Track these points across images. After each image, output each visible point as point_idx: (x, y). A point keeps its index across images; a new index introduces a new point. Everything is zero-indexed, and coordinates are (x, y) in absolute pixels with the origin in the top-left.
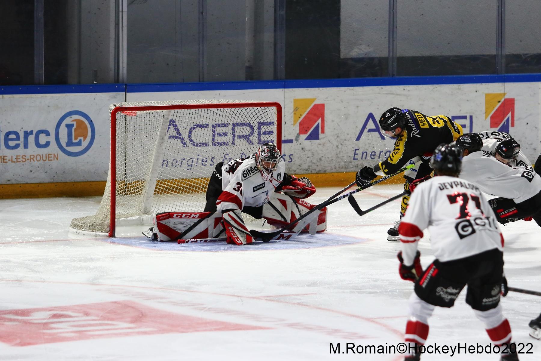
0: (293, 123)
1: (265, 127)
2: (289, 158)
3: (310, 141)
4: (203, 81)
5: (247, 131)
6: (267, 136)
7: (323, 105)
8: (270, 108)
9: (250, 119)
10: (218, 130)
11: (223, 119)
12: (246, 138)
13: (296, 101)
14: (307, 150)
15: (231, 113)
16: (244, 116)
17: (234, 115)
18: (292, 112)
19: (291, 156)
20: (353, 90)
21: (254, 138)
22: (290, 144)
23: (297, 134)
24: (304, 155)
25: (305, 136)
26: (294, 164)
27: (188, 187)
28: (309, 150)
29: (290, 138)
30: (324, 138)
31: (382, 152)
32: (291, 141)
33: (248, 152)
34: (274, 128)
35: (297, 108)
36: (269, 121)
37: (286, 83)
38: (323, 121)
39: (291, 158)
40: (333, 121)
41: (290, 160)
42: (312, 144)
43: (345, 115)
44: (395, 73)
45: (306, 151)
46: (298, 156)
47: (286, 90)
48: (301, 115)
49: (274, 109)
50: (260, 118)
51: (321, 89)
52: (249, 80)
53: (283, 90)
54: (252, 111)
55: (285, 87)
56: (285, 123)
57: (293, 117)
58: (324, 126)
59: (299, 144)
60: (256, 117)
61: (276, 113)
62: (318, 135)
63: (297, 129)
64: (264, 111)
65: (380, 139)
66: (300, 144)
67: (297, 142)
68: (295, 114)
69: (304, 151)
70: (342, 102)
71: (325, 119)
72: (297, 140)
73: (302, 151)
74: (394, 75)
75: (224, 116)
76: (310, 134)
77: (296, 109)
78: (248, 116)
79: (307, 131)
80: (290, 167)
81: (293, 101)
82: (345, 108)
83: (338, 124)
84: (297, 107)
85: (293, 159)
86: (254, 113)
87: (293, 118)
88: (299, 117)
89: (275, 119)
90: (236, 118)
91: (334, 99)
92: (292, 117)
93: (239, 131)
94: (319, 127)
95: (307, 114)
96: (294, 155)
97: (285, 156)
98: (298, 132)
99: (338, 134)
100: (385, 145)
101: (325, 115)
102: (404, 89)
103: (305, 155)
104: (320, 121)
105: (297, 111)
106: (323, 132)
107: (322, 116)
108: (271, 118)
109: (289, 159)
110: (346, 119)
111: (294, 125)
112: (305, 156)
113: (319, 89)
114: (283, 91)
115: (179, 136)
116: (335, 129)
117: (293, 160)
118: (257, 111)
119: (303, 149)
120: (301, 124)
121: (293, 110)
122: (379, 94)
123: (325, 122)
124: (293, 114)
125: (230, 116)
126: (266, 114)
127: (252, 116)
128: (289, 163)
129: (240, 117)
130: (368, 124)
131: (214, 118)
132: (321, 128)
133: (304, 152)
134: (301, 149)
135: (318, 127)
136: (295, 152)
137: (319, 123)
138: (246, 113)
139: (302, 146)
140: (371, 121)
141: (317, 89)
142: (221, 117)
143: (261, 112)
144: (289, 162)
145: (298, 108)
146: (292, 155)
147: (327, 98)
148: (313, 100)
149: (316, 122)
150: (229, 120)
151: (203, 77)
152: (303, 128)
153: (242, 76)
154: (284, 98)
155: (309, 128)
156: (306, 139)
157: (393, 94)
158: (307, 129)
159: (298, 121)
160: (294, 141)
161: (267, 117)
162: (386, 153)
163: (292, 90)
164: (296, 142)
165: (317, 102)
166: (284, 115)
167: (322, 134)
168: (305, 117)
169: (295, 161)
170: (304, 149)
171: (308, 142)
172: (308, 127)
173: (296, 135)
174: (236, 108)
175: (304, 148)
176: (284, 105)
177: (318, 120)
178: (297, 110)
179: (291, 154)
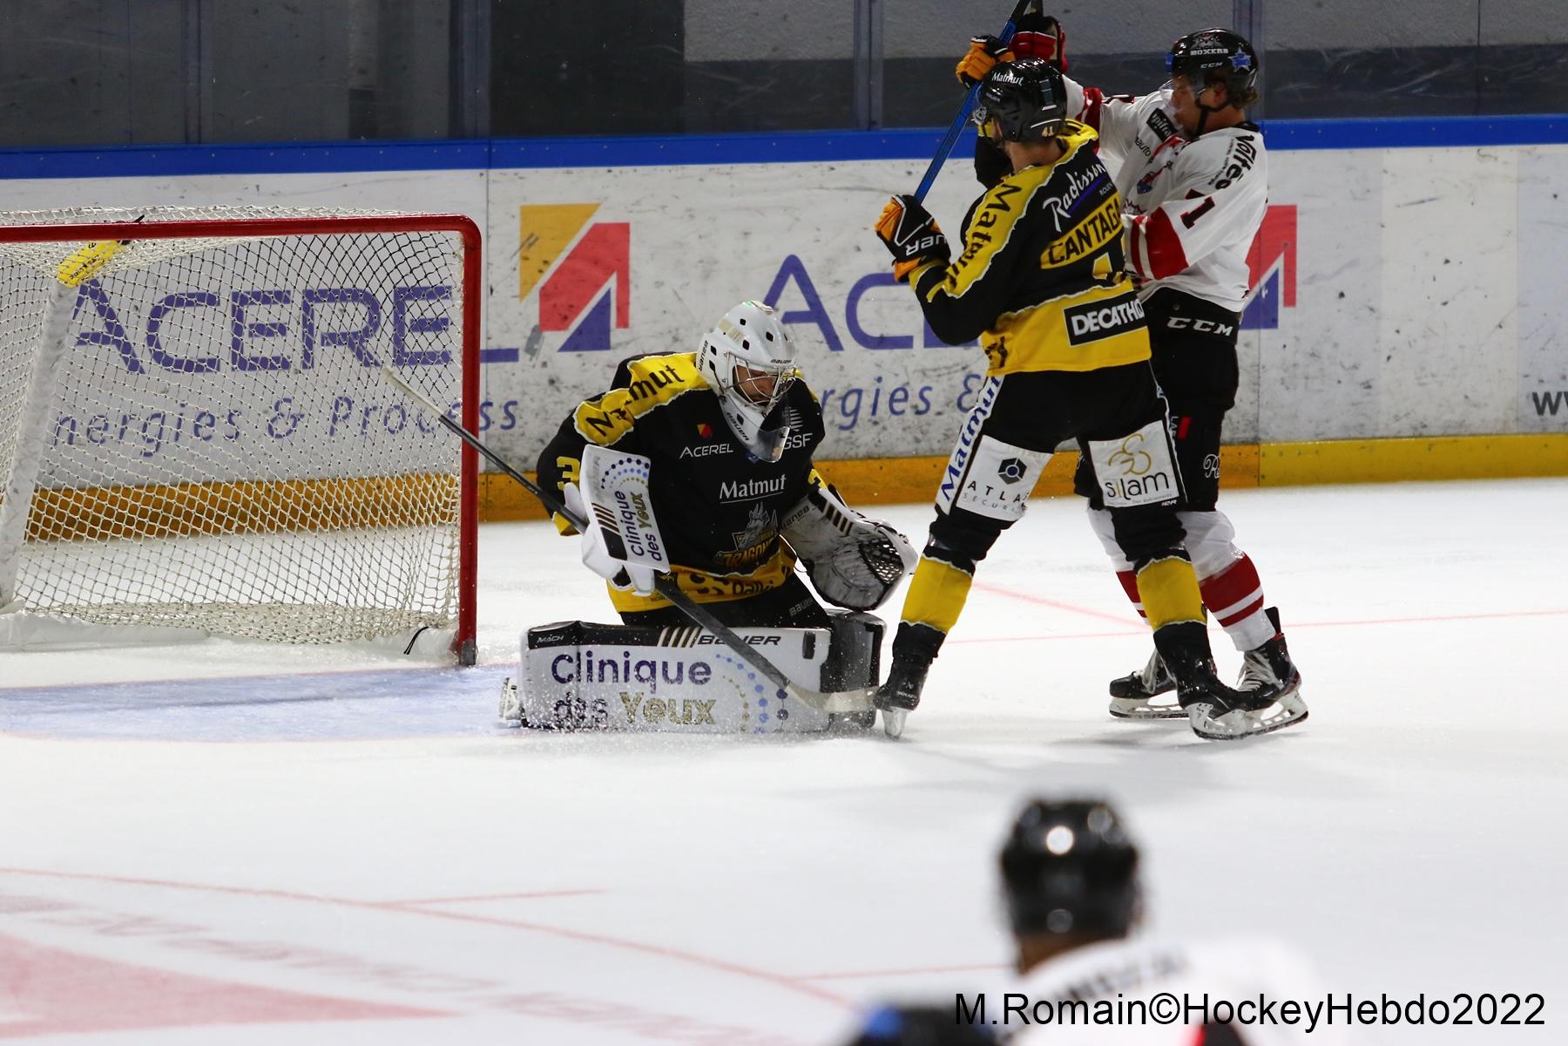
0: (517, 291)
1: (424, 304)
2: (502, 414)
3: (580, 356)
4: (200, 142)
5: (355, 317)
6: (430, 335)
7: (624, 229)
8: (440, 236)
9: (368, 274)
10: (256, 313)
11: (272, 272)
12: (355, 342)
13: (528, 213)
14: (566, 387)
15: (302, 250)
16: (347, 264)
17: (310, 259)
18: (515, 254)
19: (511, 408)
20: (728, 174)
21: (381, 345)
22: (508, 366)
23: (534, 330)
24: (556, 403)
25: (562, 337)
26: (523, 434)
27: (149, 508)
28: (575, 387)
29: (507, 344)
30: (628, 343)
31: (833, 392)
32: (510, 355)
33: (361, 389)
34: (454, 308)
35: (532, 240)
36: (434, 280)
37: (494, 150)
38: (624, 284)
39: (510, 416)
40: (659, 284)
41: (508, 423)
42: (584, 364)
43: (701, 261)
44: (877, 115)
45: (563, 390)
46: (534, 406)
47: (494, 173)
48: (546, 262)
49: (455, 238)
50: (404, 269)
51: (616, 170)
52: (363, 138)
53: (481, 174)
54: (378, 243)
55: (489, 162)
56: (492, 291)
57: (518, 268)
58: (627, 303)
59: (539, 364)
60: (389, 265)
61: (462, 253)
62: (607, 331)
63: (531, 310)
64: (418, 246)
65: (825, 346)
66: (544, 364)
67: (531, 360)
68: (526, 258)
69: (558, 390)
70: (692, 216)
71: (632, 276)
72: (531, 350)
73: (550, 389)
74: (875, 123)
75: (274, 260)
76: (579, 331)
77: (529, 242)
78: (361, 263)
79: (566, 318)
80: (507, 445)
81: (517, 211)
82: (700, 237)
83: (676, 293)
84: (532, 235)
85: (517, 419)
86: (383, 254)
87: (517, 274)
88: (541, 271)
89: (455, 275)
90: (319, 268)
91: (664, 207)
92: (515, 269)
93: (327, 317)
94: (608, 305)
95: (569, 258)
96: (520, 405)
97: (490, 409)
98: (535, 321)
99: (677, 329)
100: (842, 368)
101: (633, 264)
102: (909, 173)
103: (562, 402)
104: (612, 283)
105: (533, 248)
106: (623, 322)
107: (620, 266)
108: (444, 272)
109: (505, 418)
110: (706, 276)
111: (522, 296)
112: (559, 406)
113: (610, 171)
114: (484, 177)
115: (113, 334)
116: (665, 312)
117: (519, 422)
118: (393, 247)
119: (552, 382)
120: (545, 294)
121: (517, 244)
122: (821, 188)
123: (632, 287)
124: (517, 258)
125: (297, 263)
126: (423, 257)
127: (375, 263)
128: (503, 431)
129: (333, 265)
130: (784, 293)
131: (240, 264)
132: (619, 309)
133: (556, 393)
134: (545, 381)
135: (604, 305)
136: (524, 393)
137: (608, 294)
138: (354, 253)
139: (549, 371)
140: (792, 283)
141: (602, 170)
142: (262, 264)
143: (408, 251)
144: (503, 427)
145: (537, 239)
146: (514, 403)
147: (638, 203)
148: (590, 210)
149: (598, 286)
150: (292, 277)
151: (200, 127)
152: (554, 310)
153: (337, 123)
154: (488, 202)
155: (574, 310)
156: (565, 348)
157: (871, 189)
158: (567, 313)
159: (534, 283)
160: (521, 354)
161: (429, 267)
162: (844, 399)
163: (516, 174)
164: (528, 356)
165: (603, 217)
166: (488, 264)
167: (622, 330)
168: (560, 271)
169: (526, 423)
170: (556, 384)
171: (570, 356)
172: (572, 306)
173: (528, 333)
174: (320, 236)
175: (558, 379)
176: (488, 226)
177: (606, 280)
178: (531, 245)
179: (512, 398)
